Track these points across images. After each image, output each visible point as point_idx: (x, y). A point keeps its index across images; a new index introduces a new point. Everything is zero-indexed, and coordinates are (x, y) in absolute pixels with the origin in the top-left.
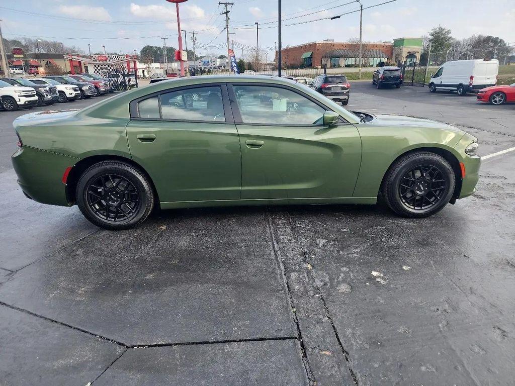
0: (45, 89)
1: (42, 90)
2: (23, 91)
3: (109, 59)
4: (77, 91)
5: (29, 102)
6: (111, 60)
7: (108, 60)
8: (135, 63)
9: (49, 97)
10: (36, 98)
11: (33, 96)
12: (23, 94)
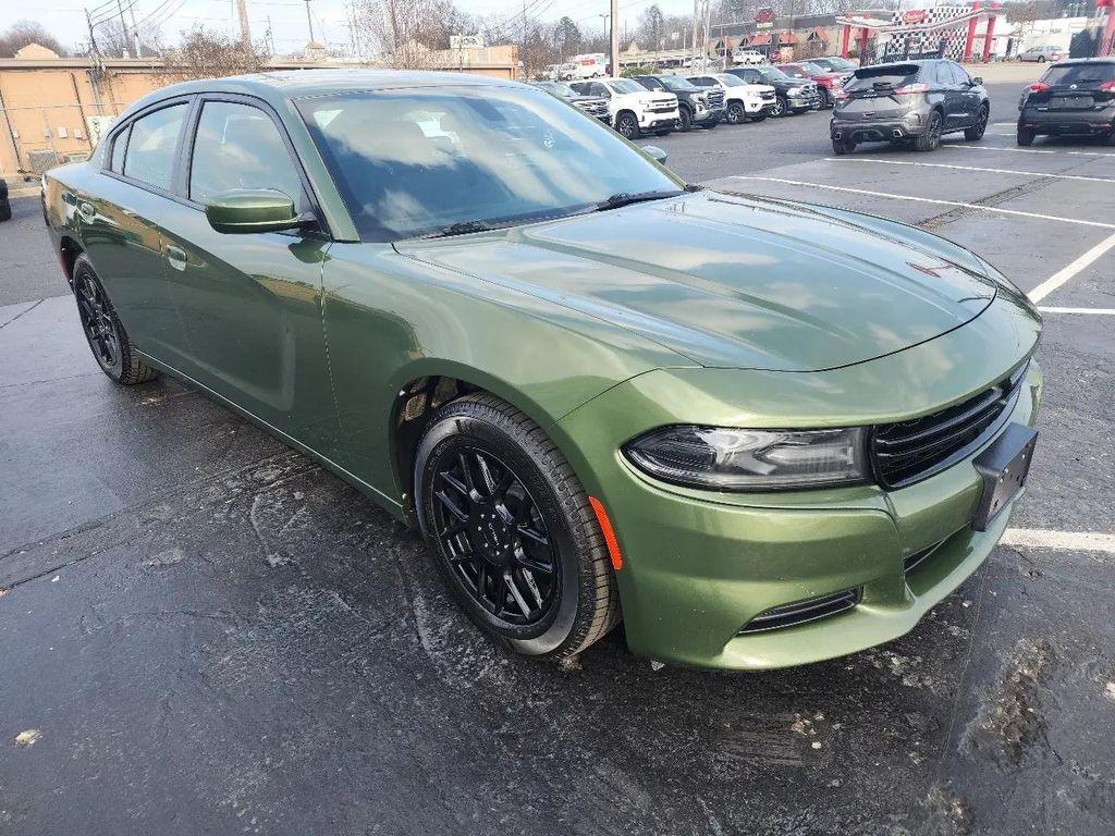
0: (700, 95)
1: (695, 97)
2: (654, 101)
3: (931, 16)
4: (770, 98)
5: (658, 122)
6: (934, 19)
7: (926, 21)
8: (991, 21)
9: (704, 112)
10: (676, 114)
11: (672, 110)
12: (653, 106)
